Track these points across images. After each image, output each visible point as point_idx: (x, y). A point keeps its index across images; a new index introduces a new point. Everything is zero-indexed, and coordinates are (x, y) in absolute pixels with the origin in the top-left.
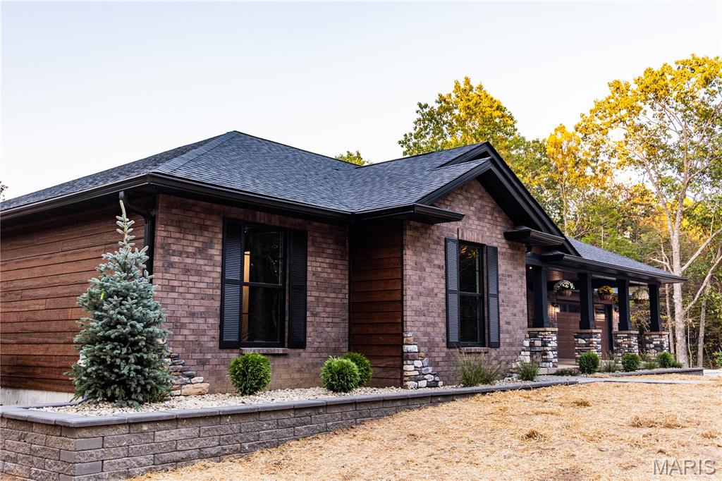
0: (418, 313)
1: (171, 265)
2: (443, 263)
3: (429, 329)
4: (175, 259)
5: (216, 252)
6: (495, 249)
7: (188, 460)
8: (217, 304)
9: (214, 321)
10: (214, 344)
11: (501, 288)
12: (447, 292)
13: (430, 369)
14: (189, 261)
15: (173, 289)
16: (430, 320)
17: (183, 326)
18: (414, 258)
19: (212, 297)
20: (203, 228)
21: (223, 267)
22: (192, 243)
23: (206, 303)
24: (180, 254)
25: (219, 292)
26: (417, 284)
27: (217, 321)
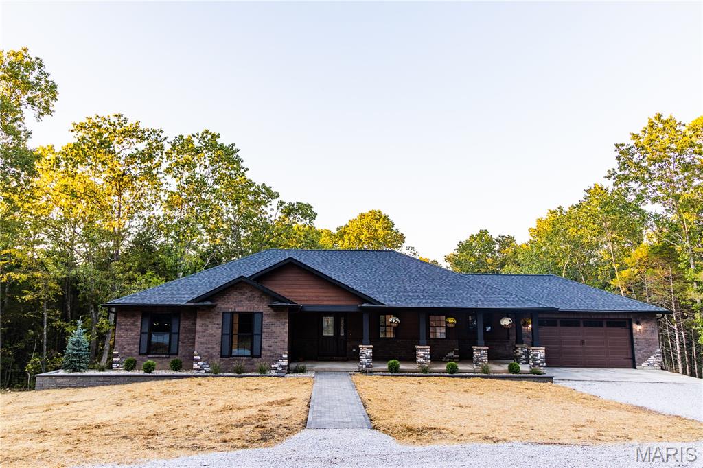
0: (201, 343)
1: (122, 329)
2: (221, 322)
3: (209, 350)
4: (123, 327)
5: (139, 324)
6: (262, 313)
7: (66, 387)
8: (139, 340)
9: (137, 346)
10: (138, 354)
11: (264, 330)
12: (223, 334)
13: (207, 366)
14: (128, 327)
15: (122, 336)
16: (210, 346)
17: (125, 348)
18: (201, 322)
19: (137, 338)
20: (134, 316)
21: (141, 328)
22: (129, 321)
23: (135, 340)
24: (125, 325)
25: (139, 336)
26: (203, 332)
27: (138, 346)
